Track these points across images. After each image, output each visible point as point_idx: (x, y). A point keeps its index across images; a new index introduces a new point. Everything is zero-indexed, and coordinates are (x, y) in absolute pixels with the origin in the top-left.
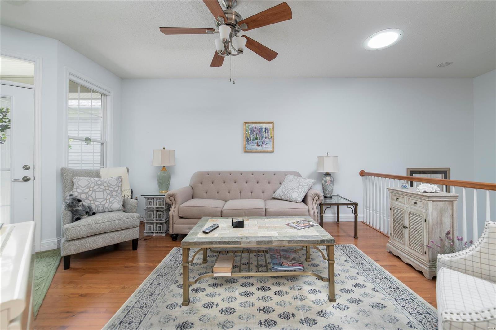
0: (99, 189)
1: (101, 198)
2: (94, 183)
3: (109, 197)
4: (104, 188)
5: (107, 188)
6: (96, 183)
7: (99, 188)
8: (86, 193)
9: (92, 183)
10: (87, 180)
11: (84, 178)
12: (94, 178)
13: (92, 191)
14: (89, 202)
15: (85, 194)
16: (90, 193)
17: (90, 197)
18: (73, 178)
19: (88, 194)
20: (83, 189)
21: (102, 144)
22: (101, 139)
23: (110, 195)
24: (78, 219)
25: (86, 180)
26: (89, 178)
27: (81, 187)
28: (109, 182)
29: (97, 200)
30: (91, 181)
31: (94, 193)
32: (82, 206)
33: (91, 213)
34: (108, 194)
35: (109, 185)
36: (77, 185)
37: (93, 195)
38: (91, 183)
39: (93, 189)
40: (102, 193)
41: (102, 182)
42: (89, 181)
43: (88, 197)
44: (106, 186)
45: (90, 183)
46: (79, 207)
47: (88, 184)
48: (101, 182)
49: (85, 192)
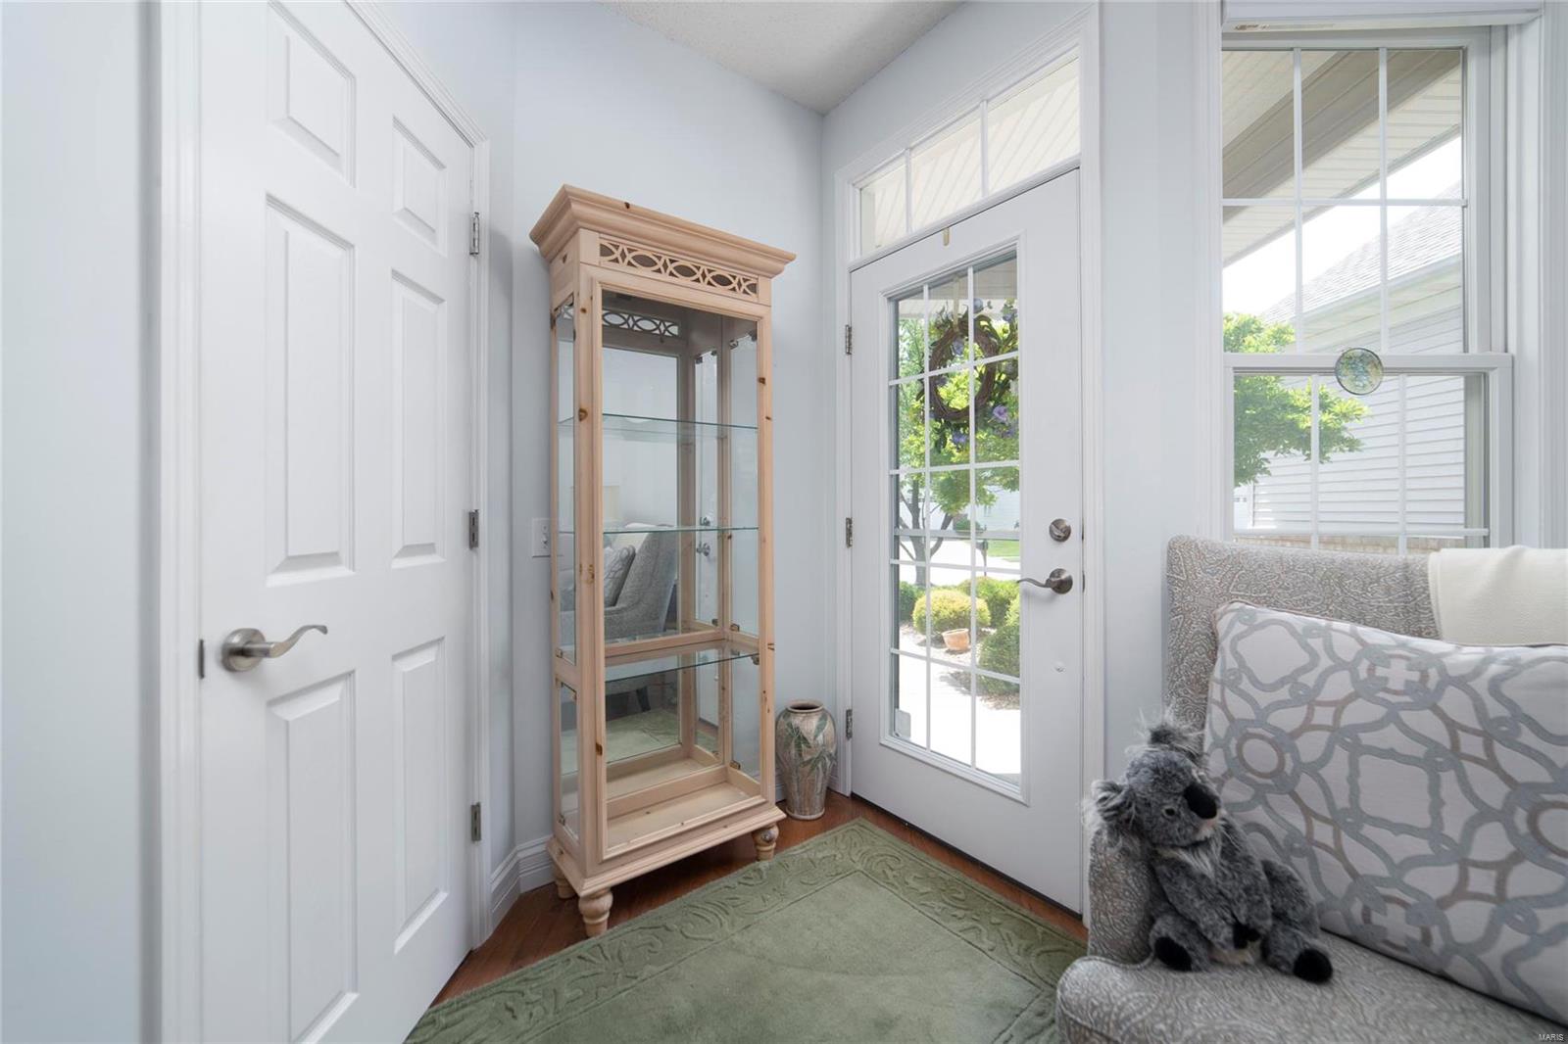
0: (1391, 737)
1: (1410, 830)
2: (1351, 667)
3: (1492, 843)
4: (1442, 737)
5: (1472, 745)
6: (1371, 670)
7: (1392, 729)
8: (1283, 742)
9: (1339, 665)
10: (1301, 638)
11: (1285, 616)
12: (1361, 629)
13: (1325, 735)
14: (1299, 823)
15: (1271, 742)
16: (1311, 747)
17: (1304, 776)
18: (1221, 609)
19: (1294, 751)
20: (1263, 704)
21: (1476, 382)
22: (1466, 349)
23: (1511, 830)
24: (1174, 958)
25: (1293, 632)
26: (1323, 622)
27: (1255, 682)
28: (1507, 689)
29: (1368, 830)
30: (1329, 649)
31: (1341, 755)
32: (1216, 849)
33: (1289, 945)
34: (1484, 814)
35: (1501, 721)
36: (1231, 663)
37: (1336, 770)
38: (1325, 662)
39: (1337, 717)
40: (1421, 776)
41: (1424, 676)
42: (1317, 643)
43: (1296, 776)
44: (1470, 720)
45: (1319, 670)
46: (1195, 846)
47: (1304, 670)
48: (1415, 676)
49: (1275, 729)
